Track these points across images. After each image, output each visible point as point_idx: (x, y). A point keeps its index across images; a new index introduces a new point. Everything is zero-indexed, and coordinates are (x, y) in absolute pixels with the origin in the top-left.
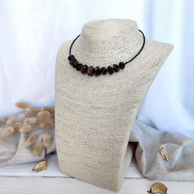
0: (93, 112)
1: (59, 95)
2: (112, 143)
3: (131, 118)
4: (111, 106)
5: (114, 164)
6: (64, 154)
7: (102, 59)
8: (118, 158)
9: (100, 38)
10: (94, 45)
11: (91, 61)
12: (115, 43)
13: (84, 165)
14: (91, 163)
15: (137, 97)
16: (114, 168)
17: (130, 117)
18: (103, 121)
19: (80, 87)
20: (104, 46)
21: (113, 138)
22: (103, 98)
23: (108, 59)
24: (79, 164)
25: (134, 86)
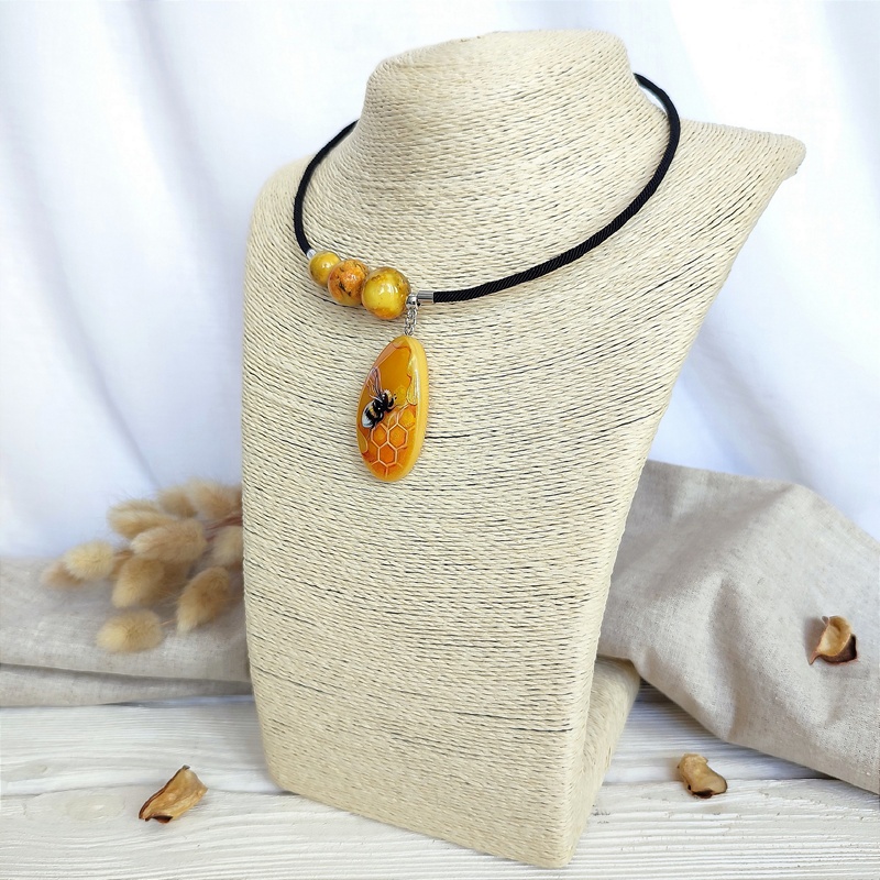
0: (429, 456)
1: (260, 392)
2: (524, 604)
3: (615, 475)
4: (515, 420)
5: (540, 718)
6: (289, 684)
7: (466, 200)
8: (559, 681)
9: (454, 102)
10: (427, 140)
11: (411, 218)
12: (523, 125)
13: (389, 736)
14: (423, 720)
15: (644, 371)
16: (537, 737)
17: (608, 468)
18: (478, 498)
19: (362, 345)
20: (474, 141)
21: (531, 582)
22: (475, 385)
23: (496, 202)
24: (361, 730)
25: (624, 319)
